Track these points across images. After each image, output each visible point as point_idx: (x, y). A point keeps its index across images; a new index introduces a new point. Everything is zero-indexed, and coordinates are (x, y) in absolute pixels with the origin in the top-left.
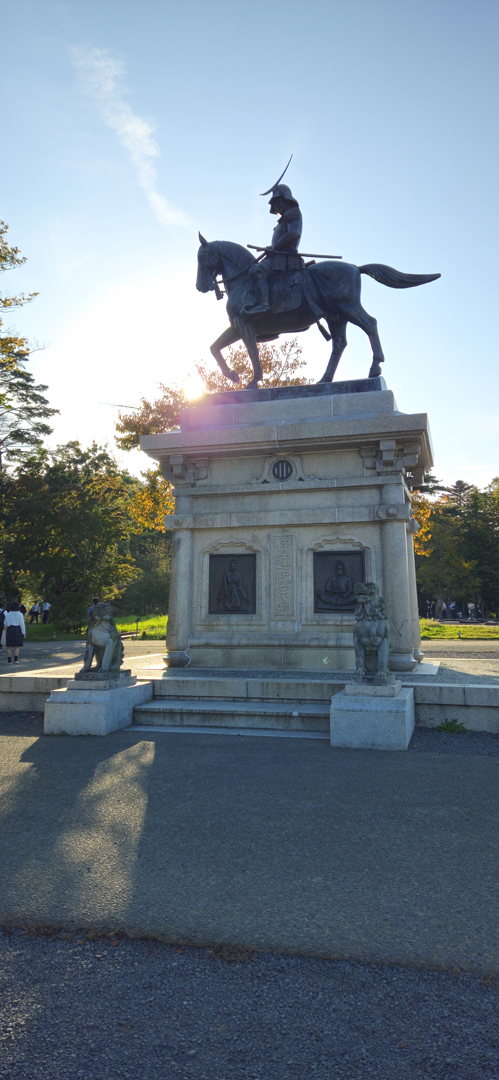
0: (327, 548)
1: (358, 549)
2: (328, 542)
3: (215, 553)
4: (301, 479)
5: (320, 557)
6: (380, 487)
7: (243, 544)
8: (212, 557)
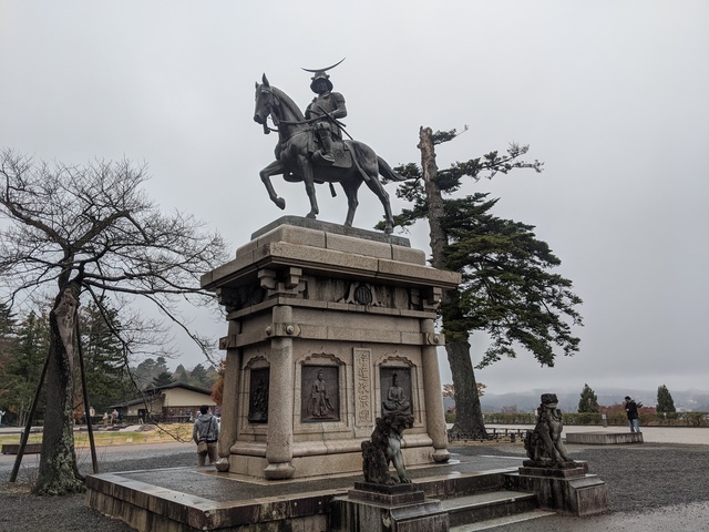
0: (389, 364)
1: (407, 365)
2: (390, 358)
3: (307, 362)
4: (375, 305)
5: (384, 370)
6: (421, 320)
7: (332, 357)
8: (304, 366)
